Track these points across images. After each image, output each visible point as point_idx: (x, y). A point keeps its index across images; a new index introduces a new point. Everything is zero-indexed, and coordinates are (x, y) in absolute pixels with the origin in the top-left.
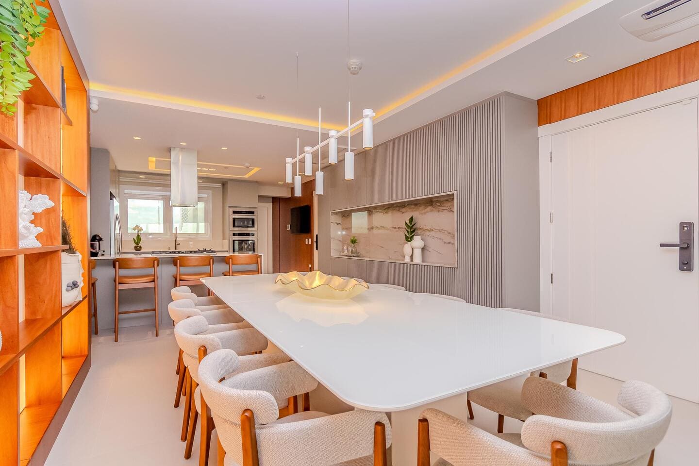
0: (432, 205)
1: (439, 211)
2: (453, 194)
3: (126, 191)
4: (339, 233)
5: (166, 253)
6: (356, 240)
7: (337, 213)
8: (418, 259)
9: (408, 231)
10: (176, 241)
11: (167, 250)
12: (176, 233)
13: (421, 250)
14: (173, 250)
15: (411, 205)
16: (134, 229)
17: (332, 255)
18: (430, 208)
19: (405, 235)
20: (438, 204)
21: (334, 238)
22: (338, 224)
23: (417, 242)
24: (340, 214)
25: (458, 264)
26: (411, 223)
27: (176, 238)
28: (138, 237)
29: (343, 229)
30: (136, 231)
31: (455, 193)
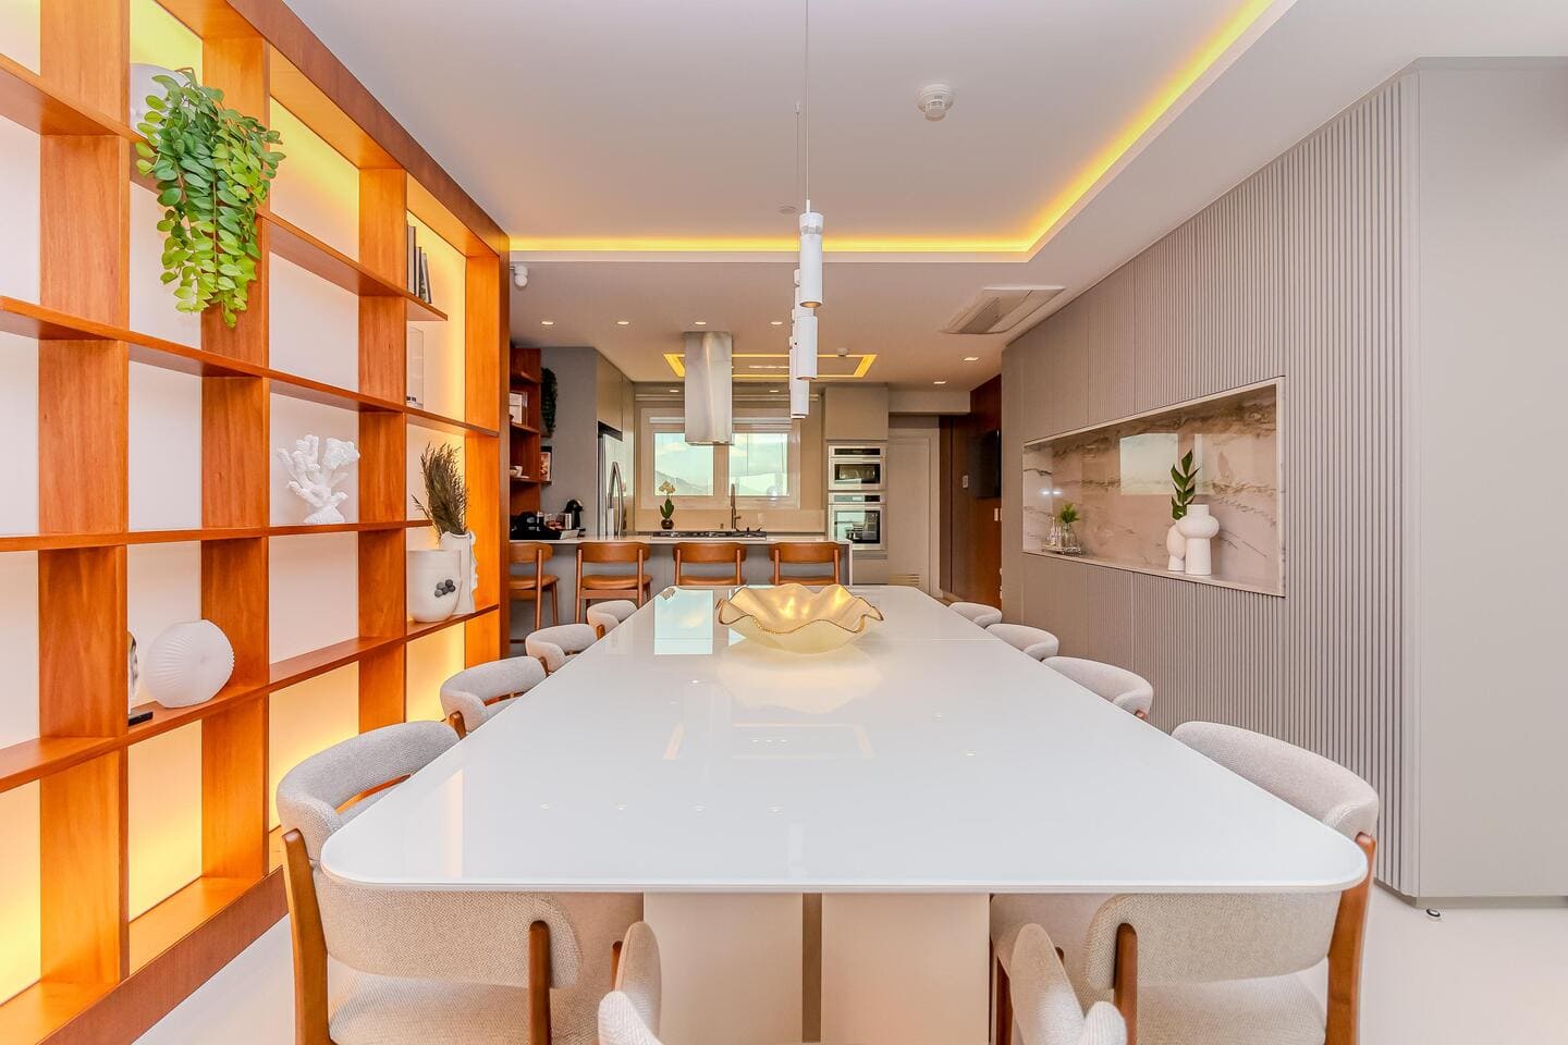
0: (1241, 419)
1: (1258, 435)
2: (1274, 387)
3: (653, 419)
4: (1046, 493)
5: (716, 534)
6: (1073, 514)
7: (1039, 448)
8: (1198, 565)
9: (1178, 491)
10: (734, 511)
11: (719, 529)
12: (733, 497)
13: (1207, 543)
14: (728, 529)
15: (1194, 420)
16: (662, 489)
17: (1027, 547)
18: (1236, 426)
19: (1173, 502)
20: (1258, 416)
21: (1031, 508)
22: (1042, 473)
23: (1199, 520)
24: (1049, 450)
25: (1285, 586)
26: (1186, 471)
27: (733, 504)
28: (668, 502)
29: (1056, 485)
30: (665, 493)
31: (1279, 382)
